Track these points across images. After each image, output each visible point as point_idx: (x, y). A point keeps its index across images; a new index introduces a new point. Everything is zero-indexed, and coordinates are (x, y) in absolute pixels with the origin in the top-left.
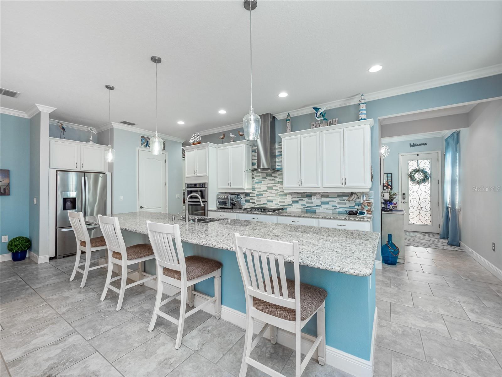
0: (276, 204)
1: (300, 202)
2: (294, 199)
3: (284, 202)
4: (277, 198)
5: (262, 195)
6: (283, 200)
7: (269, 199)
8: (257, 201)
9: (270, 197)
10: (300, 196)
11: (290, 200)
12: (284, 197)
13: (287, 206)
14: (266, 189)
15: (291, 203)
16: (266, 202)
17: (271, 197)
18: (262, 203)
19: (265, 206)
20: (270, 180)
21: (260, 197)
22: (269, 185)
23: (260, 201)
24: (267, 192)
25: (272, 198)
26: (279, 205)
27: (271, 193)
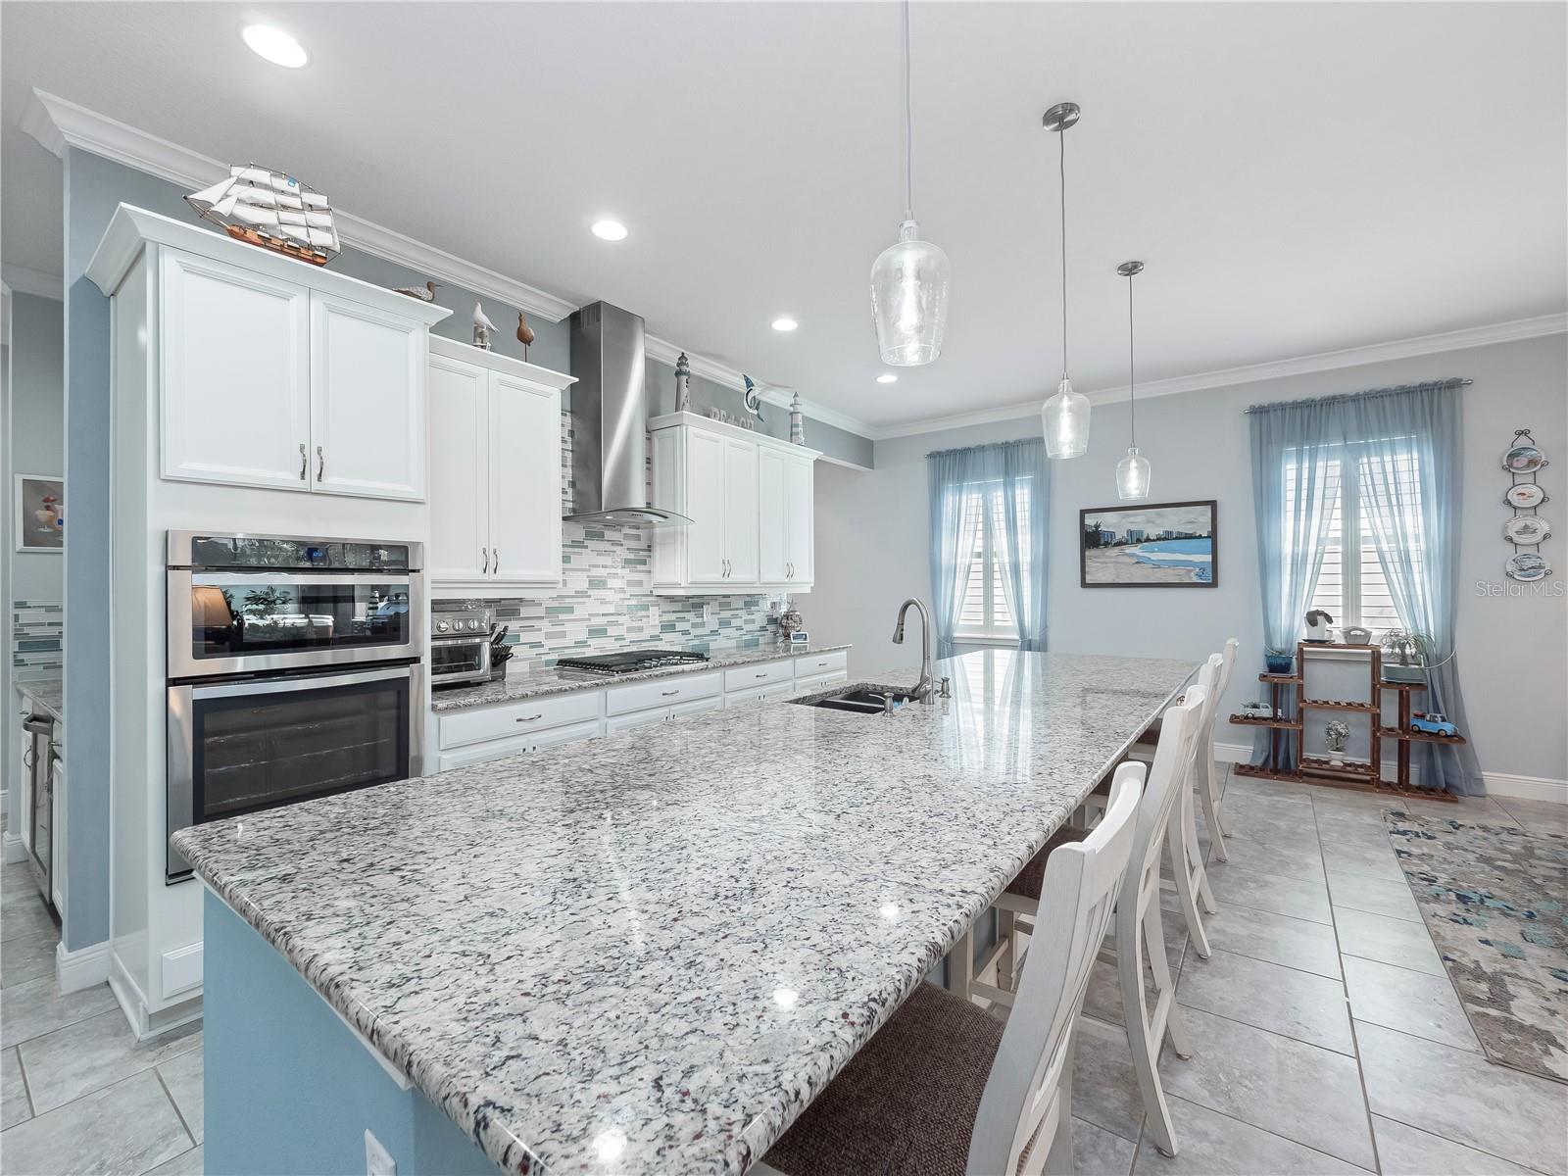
0: (619, 638)
1: (680, 626)
2: (666, 618)
3: (640, 629)
4: (620, 619)
5: (571, 610)
6: (639, 624)
7: (596, 621)
8: (549, 636)
9: (598, 615)
10: (678, 606)
11: (657, 622)
12: (640, 614)
13: (647, 641)
14: (584, 586)
15: (657, 631)
16: (583, 636)
17: (603, 615)
18: (569, 641)
19: (579, 650)
20: (600, 553)
21: (562, 617)
22: (595, 572)
23: (563, 635)
24: (590, 597)
25: (605, 620)
26: (627, 642)
27: (603, 602)
